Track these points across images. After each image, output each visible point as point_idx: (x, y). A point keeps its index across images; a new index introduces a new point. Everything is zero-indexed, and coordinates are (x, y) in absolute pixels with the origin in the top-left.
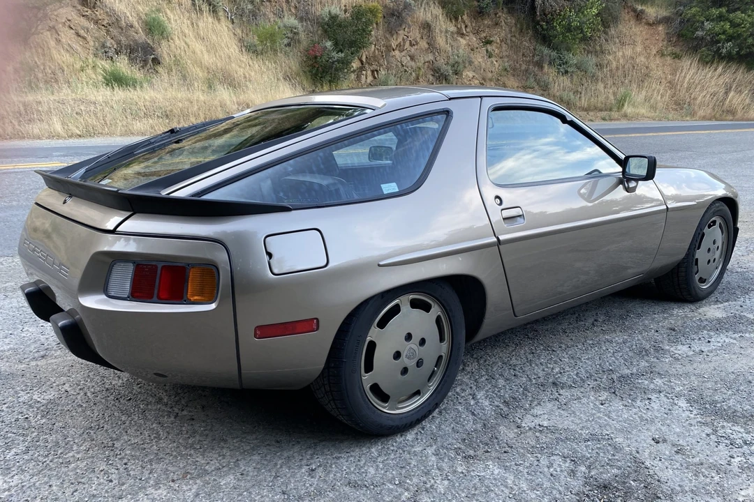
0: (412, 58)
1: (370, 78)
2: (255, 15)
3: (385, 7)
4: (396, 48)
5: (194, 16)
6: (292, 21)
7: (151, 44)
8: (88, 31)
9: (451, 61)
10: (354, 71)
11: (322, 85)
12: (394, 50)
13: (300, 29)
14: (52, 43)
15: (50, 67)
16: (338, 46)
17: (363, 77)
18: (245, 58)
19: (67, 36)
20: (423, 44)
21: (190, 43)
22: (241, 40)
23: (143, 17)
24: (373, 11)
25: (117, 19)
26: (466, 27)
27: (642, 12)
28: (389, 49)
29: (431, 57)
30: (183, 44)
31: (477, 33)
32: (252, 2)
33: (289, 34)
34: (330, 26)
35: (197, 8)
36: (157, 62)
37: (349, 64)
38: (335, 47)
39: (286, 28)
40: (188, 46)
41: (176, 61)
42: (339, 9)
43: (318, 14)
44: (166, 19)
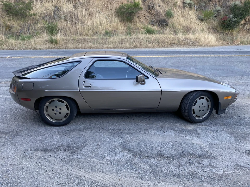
1: (249, 27)
5: (183, 10)
6: (219, 8)
7: (166, 20)
8: (149, 17)
10: (241, 25)
11: (226, 30)
13: (221, 10)
14: (138, 21)
15: (135, 28)
16: (234, 17)
17: (246, 27)
18: (198, 22)
19: (143, 19)
21: (179, 18)
22: (198, 16)
23: (166, 11)
25: (157, 13)
30: (177, 18)
32: (205, 3)
33: (217, 13)
34: (234, 9)
35: (184, 7)
36: (167, 25)
37: (239, 22)
38: (234, 16)
39: (216, 11)
40: (178, 19)
41: (173, 24)
42: (239, 2)
43: (230, 4)
44: (173, 11)
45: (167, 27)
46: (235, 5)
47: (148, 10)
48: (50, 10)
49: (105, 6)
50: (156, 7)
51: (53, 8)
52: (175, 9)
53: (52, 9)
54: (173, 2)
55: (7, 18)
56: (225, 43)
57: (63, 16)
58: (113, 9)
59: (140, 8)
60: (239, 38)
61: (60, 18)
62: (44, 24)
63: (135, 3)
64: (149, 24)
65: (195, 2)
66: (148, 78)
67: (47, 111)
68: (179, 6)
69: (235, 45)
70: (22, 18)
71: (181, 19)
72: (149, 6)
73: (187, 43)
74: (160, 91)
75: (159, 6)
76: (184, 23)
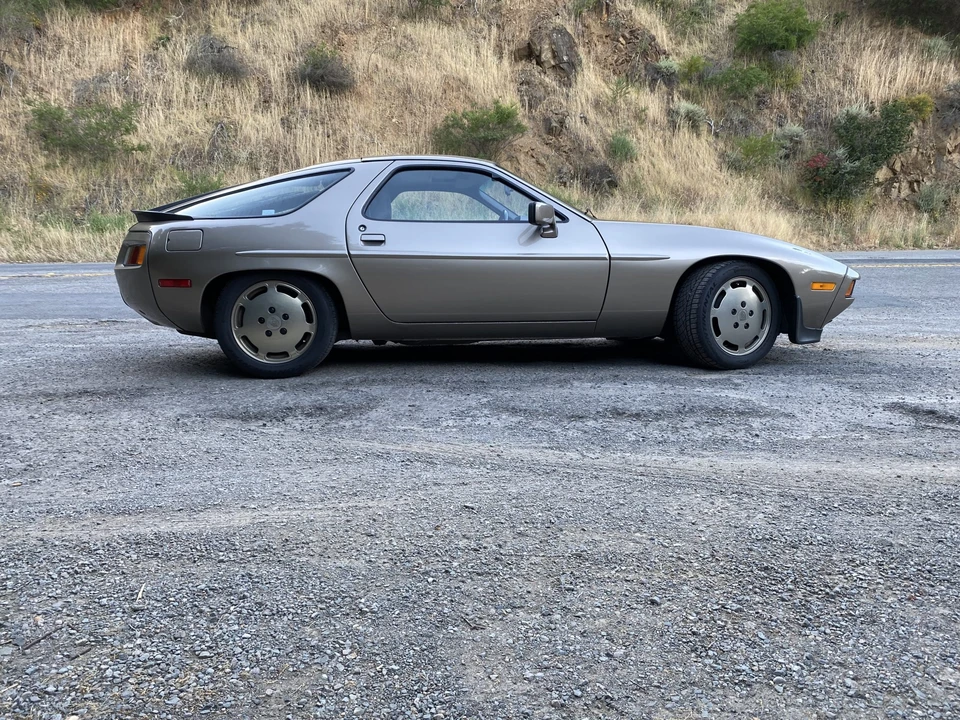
1: (905, 192)
2: (746, 126)
3: (940, 97)
4: (954, 151)
5: (668, 134)
6: (793, 127)
7: (611, 167)
8: (548, 158)
10: (879, 184)
11: (825, 202)
12: (950, 153)
13: (804, 136)
16: (852, 154)
17: (894, 192)
18: (724, 175)
19: (526, 165)
21: (656, 163)
22: (722, 155)
23: (610, 139)
24: (918, 107)
25: (579, 145)
28: (941, 151)
30: (649, 164)
32: (745, 112)
33: (788, 144)
34: (846, 129)
35: (674, 125)
36: (613, 184)
37: (872, 174)
38: (850, 156)
39: (785, 137)
40: (654, 166)
41: (635, 182)
42: (863, 108)
43: (834, 116)
44: (635, 140)
45: (617, 192)
46: (851, 118)
47: (545, 136)
48: (197, 133)
49: (394, 120)
50: (574, 123)
51: (209, 128)
52: (640, 132)
53: (204, 130)
54: (632, 107)
55: (42, 160)
56: (825, 241)
57: (244, 155)
58: (422, 132)
59: (519, 125)
60: (873, 227)
61: (231, 160)
62: (172, 179)
63: (498, 108)
64: (550, 181)
65: (710, 108)
66: (564, 219)
67: (241, 324)
68: (655, 122)
69: (864, 249)
70: (94, 161)
71: (665, 165)
72: (547, 121)
74: (605, 259)
75: (585, 120)
76: (675, 178)
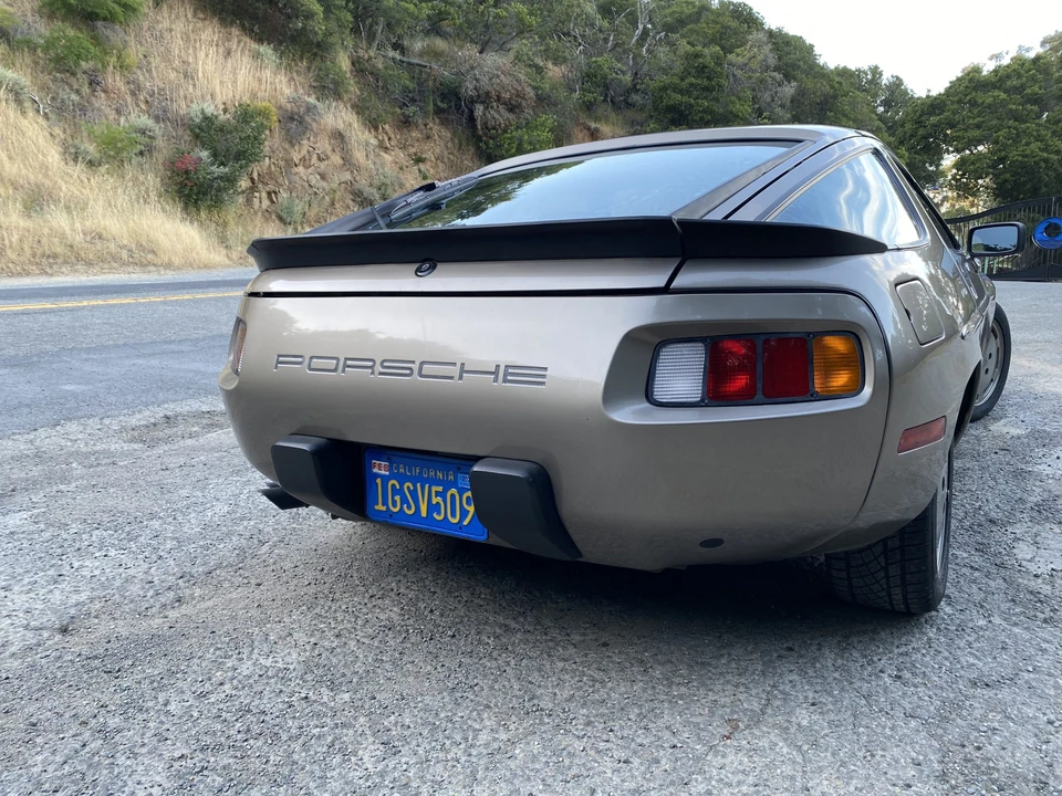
0: (323, 177)
1: (266, 203)
2: (83, 110)
3: (280, 108)
4: (299, 164)
9: (376, 182)
10: (243, 192)
11: (198, 210)
12: (296, 165)
13: (157, 132)
16: (216, 160)
17: (256, 201)
18: (72, 169)
20: (336, 159)
22: (62, 144)
24: (264, 113)
26: (389, 139)
27: (597, 130)
28: (290, 164)
29: (347, 176)
31: (404, 148)
32: (77, 91)
33: (142, 139)
34: (203, 130)
37: (235, 182)
39: (135, 130)
43: (182, 112)
73: (115, 258)
76: (11, 169)
